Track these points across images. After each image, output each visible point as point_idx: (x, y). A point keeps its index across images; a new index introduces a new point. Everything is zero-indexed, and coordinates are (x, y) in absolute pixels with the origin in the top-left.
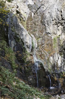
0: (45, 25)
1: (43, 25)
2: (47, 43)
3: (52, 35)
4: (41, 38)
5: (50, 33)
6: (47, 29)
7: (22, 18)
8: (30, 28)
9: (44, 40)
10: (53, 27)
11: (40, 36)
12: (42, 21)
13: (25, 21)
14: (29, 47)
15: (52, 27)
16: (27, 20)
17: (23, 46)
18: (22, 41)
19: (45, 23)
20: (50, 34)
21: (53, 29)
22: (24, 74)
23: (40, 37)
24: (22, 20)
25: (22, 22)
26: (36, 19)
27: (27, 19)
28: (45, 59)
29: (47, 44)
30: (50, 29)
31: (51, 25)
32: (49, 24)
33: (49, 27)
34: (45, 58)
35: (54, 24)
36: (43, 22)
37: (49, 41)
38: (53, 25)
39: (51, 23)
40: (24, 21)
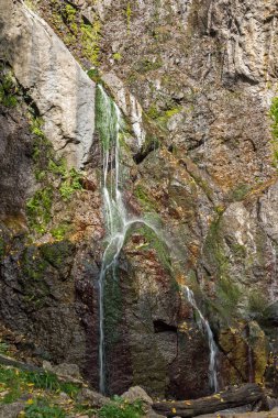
0: (213, 34)
1: (202, 34)
2: (227, 134)
3: (262, 84)
4: (185, 108)
5: (247, 72)
6: (229, 52)
7: (75, 7)
8: (118, 56)
9: (209, 116)
10: (263, 35)
11: (181, 95)
12: (201, 12)
13: (91, 20)
14: (72, 135)
15: (255, 35)
16: (102, 16)
17: (36, 130)
18: (28, 100)
19: (217, 23)
20: (254, 83)
21: (268, 47)
22: (15, 291)
23: (177, 101)
24: (71, 17)
25: (74, 26)
26: (161, 10)
27: (101, 10)
28: (194, 223)
29: (226, 141)
30: (249, 48)
31: (253, 22)
32: (239, 19)
33: (242, 39)
34: (196, 215)
35: (269, 20)
36: (205, 19)
37: (240, 122)
38: (266, 26)
39: (249, 15)
40: (86, 21)
